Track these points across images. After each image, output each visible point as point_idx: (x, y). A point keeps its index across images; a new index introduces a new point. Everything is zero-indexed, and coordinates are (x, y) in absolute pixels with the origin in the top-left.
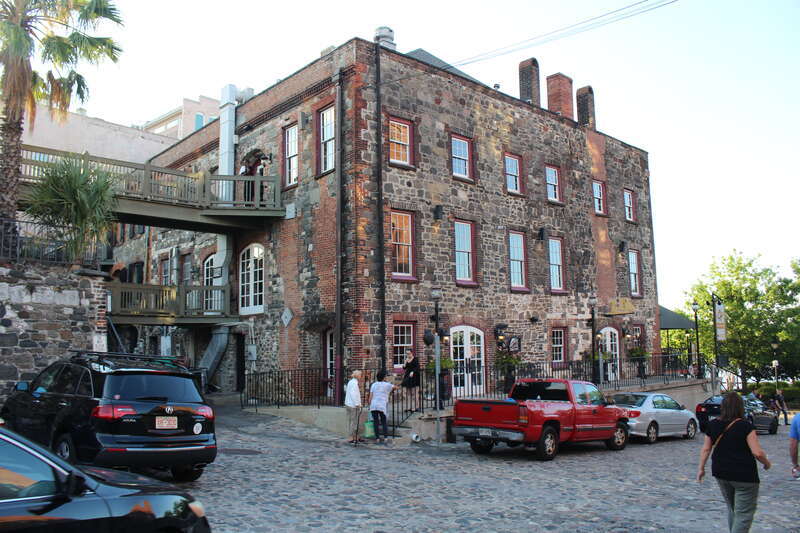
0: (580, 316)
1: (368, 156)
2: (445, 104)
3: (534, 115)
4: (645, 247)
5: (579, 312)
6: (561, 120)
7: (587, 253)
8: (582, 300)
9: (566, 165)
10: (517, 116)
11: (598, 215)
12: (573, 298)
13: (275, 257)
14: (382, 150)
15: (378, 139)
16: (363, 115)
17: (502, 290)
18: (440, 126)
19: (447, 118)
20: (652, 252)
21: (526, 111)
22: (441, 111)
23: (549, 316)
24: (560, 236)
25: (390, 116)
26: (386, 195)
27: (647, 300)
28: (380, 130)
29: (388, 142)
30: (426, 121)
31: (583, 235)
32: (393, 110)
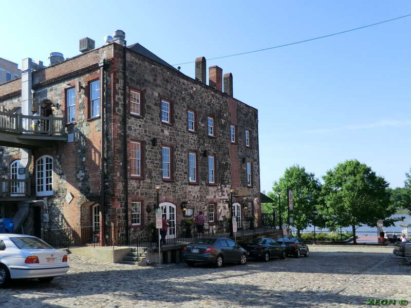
0: (222, 197)
1: (119, 110)
2: (159, 82)
3: (203, 89)
4: (255, 160)
5: (223, 195)
6: (216, 91)
7: (227, 163)
8: (224, 189)
9: (217, 116)
10: (194, 89)
11: (233, 144)
12: (219, 187)
13: (60, 164)
14: (126, 107)
15: (125, 101)
16: (117, 87)
17: (185, 184)
18: (156, 94)
19: (159, 90)
20: (258, 163)
21: (199, 87)
22: (157, 86)
23: (208, 197)
24: (214, 155)
25: (130, 88)
26: (128, 132)
27: (255, 189)
28: (126, 96)
29: (130, 103)
30: (149, 91)
31: (225, 154)
32: (132, 85)
